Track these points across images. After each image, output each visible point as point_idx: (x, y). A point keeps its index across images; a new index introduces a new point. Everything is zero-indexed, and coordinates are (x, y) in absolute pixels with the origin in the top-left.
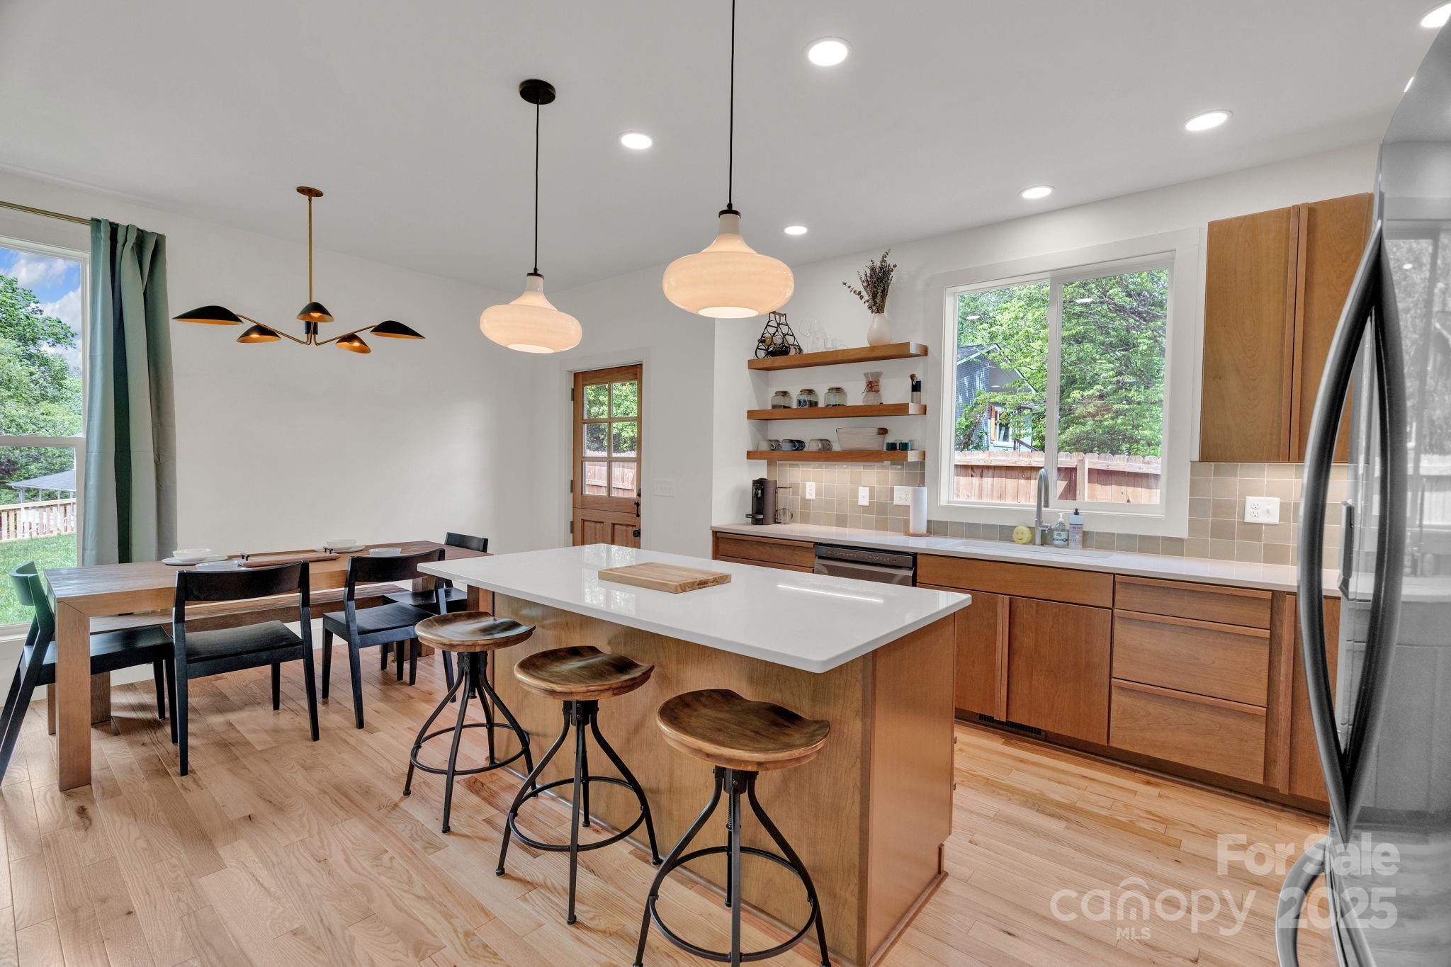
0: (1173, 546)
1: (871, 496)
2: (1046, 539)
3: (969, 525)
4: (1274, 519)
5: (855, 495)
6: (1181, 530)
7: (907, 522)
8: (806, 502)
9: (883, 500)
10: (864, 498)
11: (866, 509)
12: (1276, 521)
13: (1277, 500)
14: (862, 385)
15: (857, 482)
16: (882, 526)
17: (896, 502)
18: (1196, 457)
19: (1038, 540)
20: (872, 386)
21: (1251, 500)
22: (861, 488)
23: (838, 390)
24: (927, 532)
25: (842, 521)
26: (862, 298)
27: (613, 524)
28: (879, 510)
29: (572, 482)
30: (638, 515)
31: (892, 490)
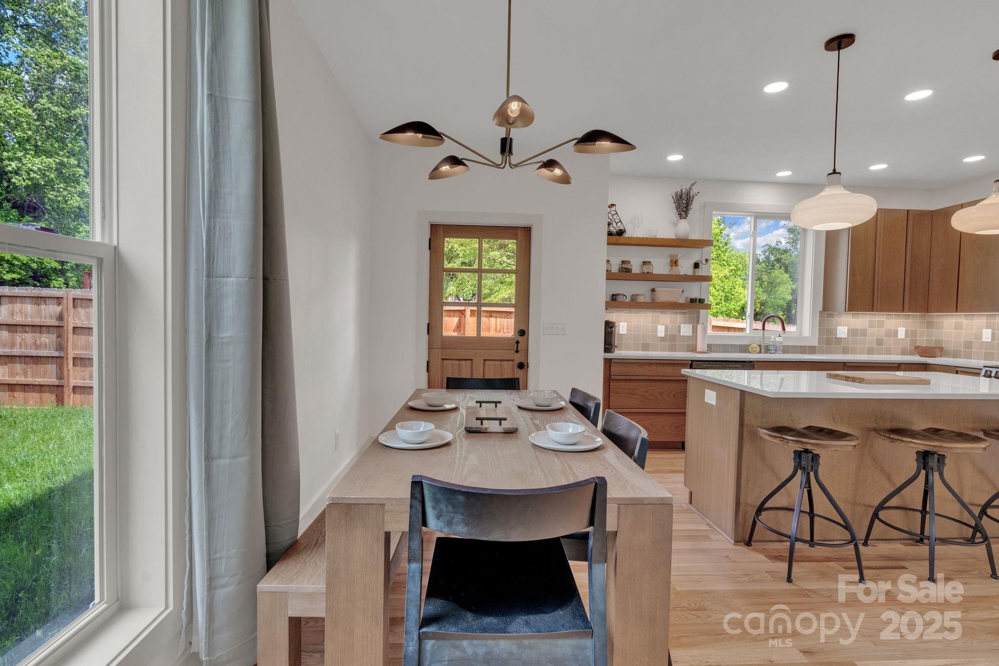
0: (812, 350)
1: (666, 331)
2: (767, 350)
3: (723, 345)
4: (845, 336)
5: (656, 330)
6: (815, 343)
8: (620, 336)
9: (673, 333)
10: (661, 332)
11: (662, 339)
12: (846, 337)
13: (847, 327)
14: (666, 261)
15: (656, 322)
16: (673, 348)
17: (682, 334)
18: (821, 310)
19: (763, 350)
20: (674, 263)
21: (839, 328)
22: (659, 326)
23: (649, 263)
24: (709, 350)
25: (646, 347)
27: (485, 360)
28: (672, 339)
29: (428, 324)
30: (517, 351)
31: (679, 327)
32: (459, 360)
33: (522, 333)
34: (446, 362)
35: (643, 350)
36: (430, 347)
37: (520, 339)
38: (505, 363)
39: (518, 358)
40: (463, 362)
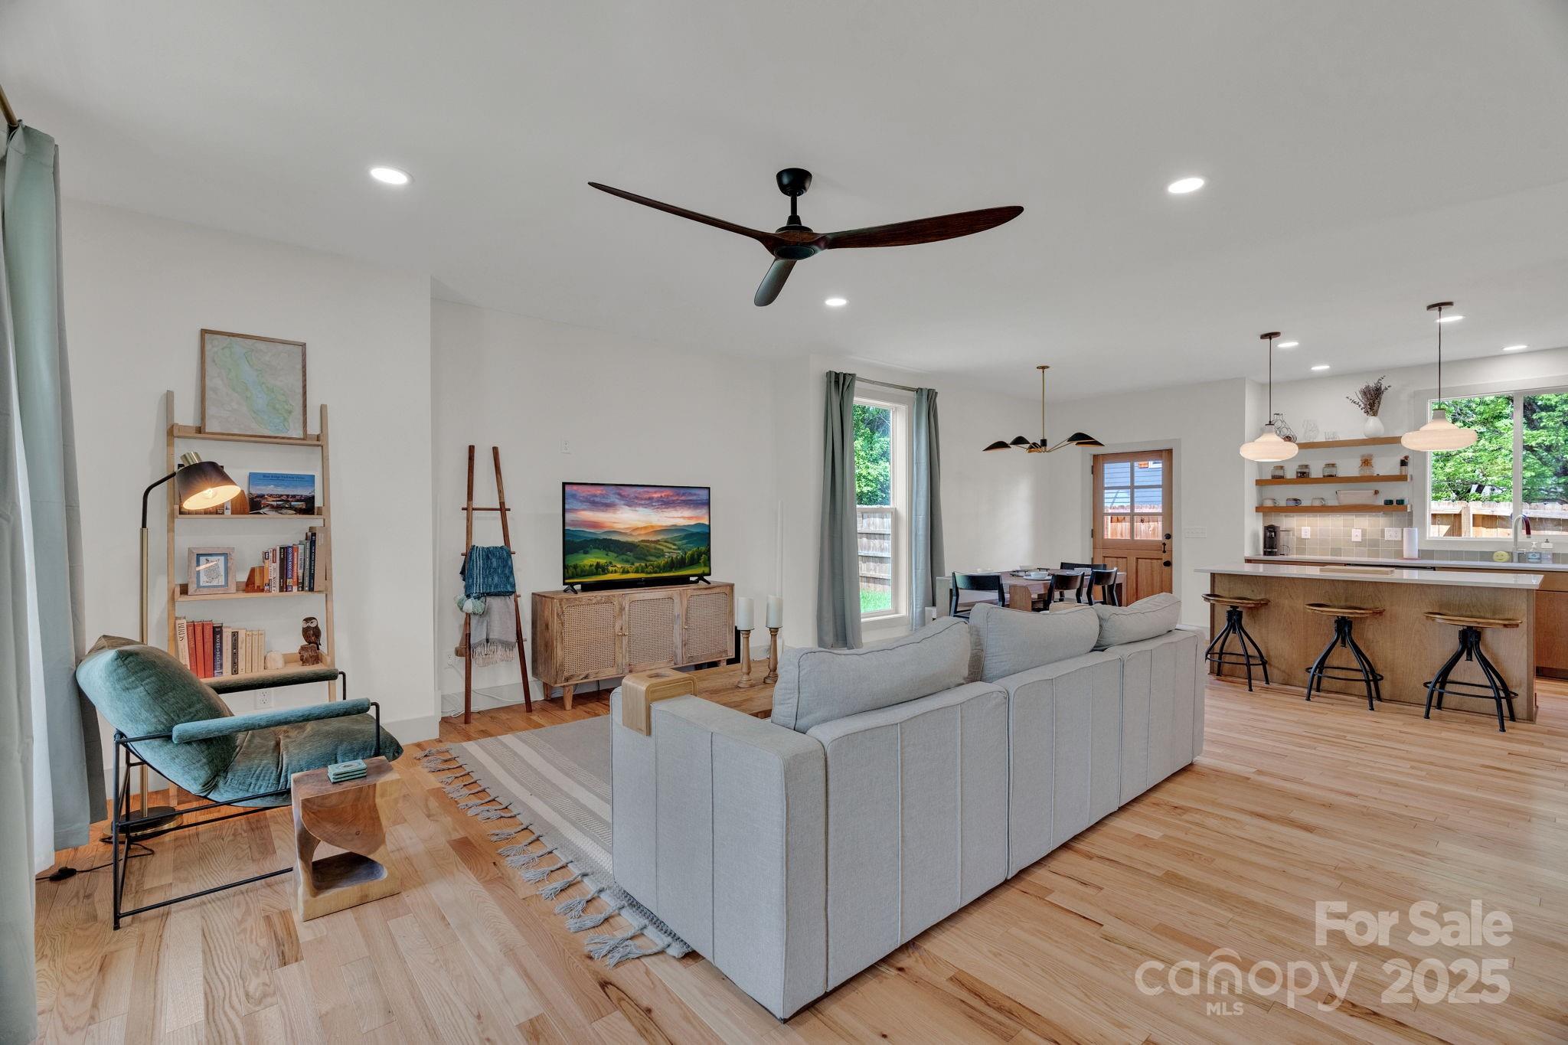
1: (1364, 534)
2: (1524, 558)
5: (1348, 534)
7: (1402, 552)
8: (1302, 541)
9: (1375, 537)
10: (1356, 536)
11: (1358, 544)
14: (1358, 462)
17: (1389, 538)
19: (1515, 559)
20: (1366, 462)
22: (1354, 530)
23: (1333, 465)
24: (1419, 557)
25: (1334, 552)
26: (1360, 406)
27: (1137, 558)
28: (1371, 544)
29: (1092, 530)
30: (1164, 552)
31: (1383, 531)
32: (1117, 558)
33: (1168, 537)
34: (1106, 559)
35: (1332, 555)
36: (1094, 548)
37: (1167, 541)
38: (1155, 561)
39: (1165, 558)
40: (1119, 560)
